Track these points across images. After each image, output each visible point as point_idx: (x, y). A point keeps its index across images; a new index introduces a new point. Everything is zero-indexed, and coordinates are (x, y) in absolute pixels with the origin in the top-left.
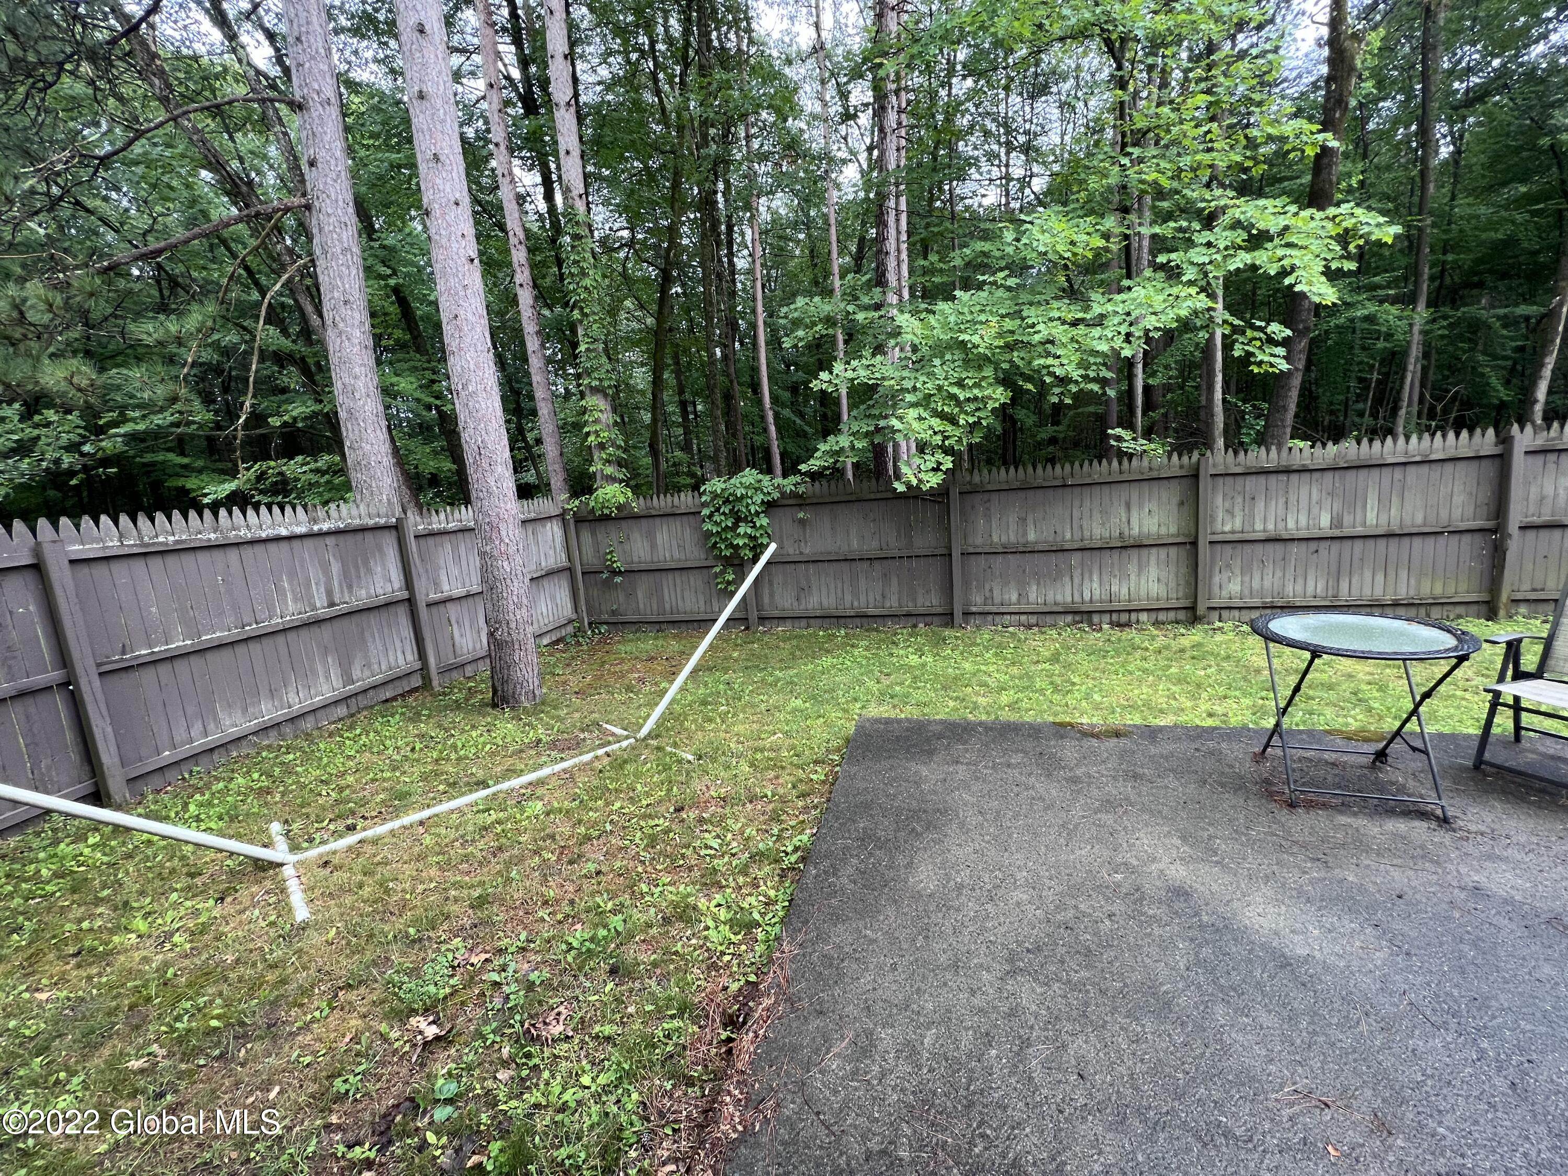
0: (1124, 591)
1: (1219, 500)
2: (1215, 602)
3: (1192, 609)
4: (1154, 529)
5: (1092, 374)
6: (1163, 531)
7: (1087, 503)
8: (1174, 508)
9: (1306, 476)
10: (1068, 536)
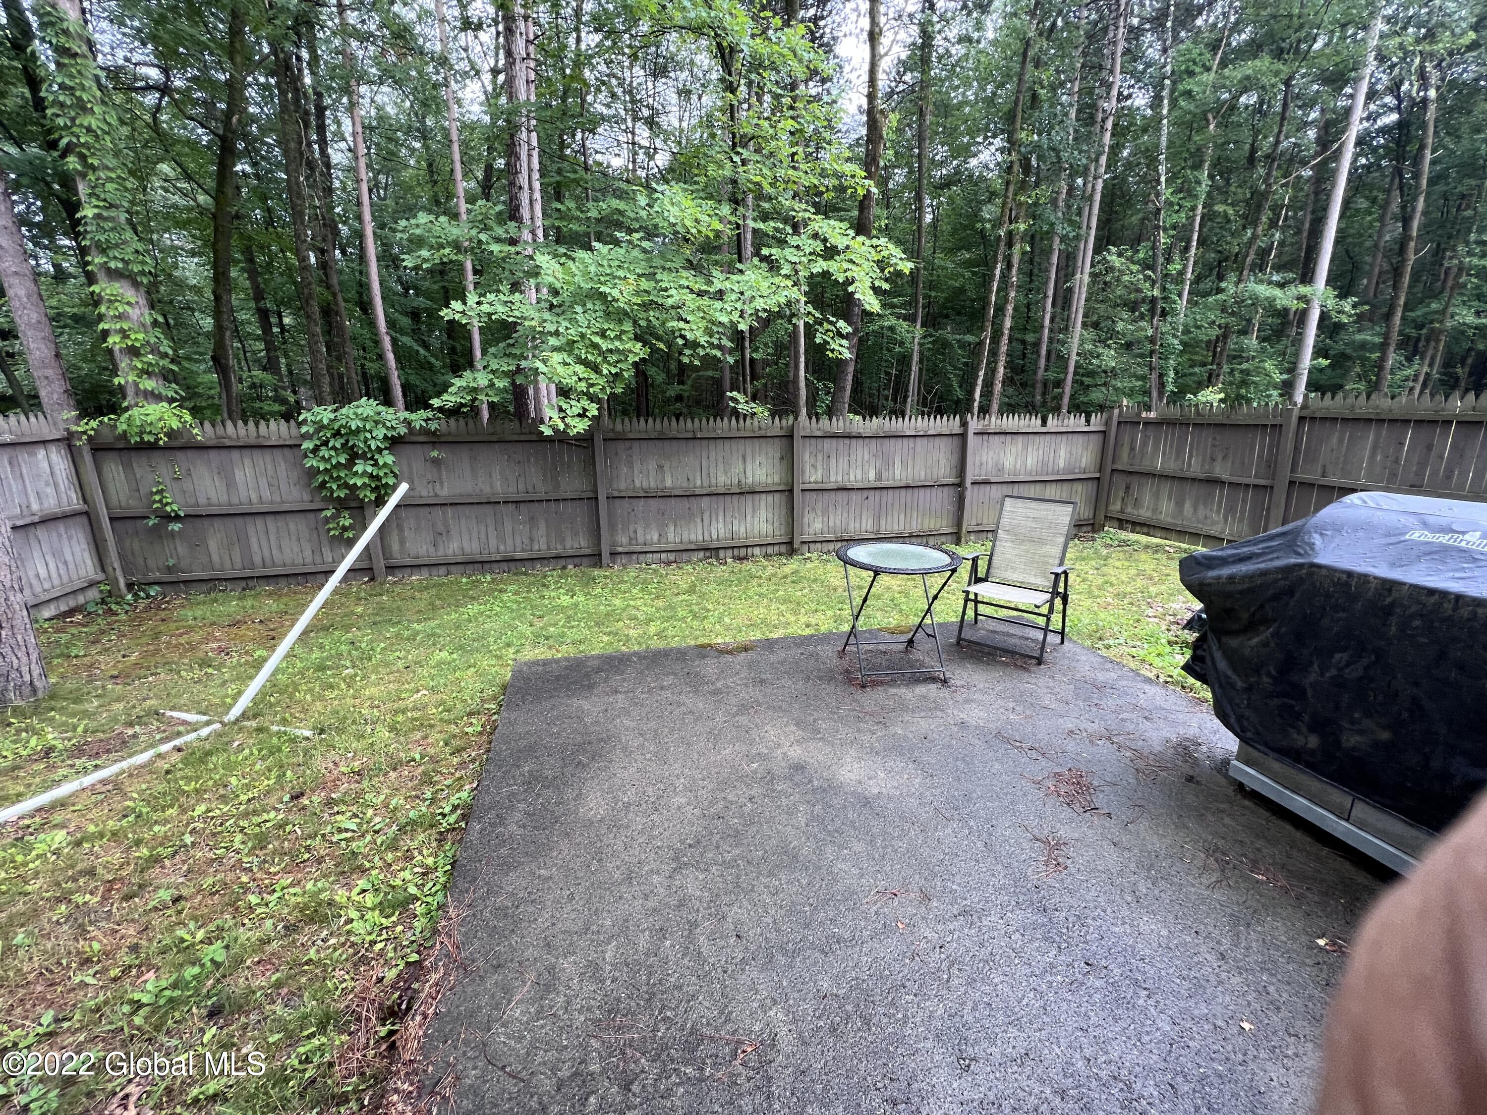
0: (743, 530)
1: (807, 455)
2: (805, 538)
3: (790, 543)
4: (763, 479)
5: (716, 342)
6: (770, 481)
7: (712, 454)
8: (777, 461)
9: (860, 441)
10: (699, 483)
